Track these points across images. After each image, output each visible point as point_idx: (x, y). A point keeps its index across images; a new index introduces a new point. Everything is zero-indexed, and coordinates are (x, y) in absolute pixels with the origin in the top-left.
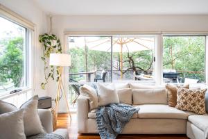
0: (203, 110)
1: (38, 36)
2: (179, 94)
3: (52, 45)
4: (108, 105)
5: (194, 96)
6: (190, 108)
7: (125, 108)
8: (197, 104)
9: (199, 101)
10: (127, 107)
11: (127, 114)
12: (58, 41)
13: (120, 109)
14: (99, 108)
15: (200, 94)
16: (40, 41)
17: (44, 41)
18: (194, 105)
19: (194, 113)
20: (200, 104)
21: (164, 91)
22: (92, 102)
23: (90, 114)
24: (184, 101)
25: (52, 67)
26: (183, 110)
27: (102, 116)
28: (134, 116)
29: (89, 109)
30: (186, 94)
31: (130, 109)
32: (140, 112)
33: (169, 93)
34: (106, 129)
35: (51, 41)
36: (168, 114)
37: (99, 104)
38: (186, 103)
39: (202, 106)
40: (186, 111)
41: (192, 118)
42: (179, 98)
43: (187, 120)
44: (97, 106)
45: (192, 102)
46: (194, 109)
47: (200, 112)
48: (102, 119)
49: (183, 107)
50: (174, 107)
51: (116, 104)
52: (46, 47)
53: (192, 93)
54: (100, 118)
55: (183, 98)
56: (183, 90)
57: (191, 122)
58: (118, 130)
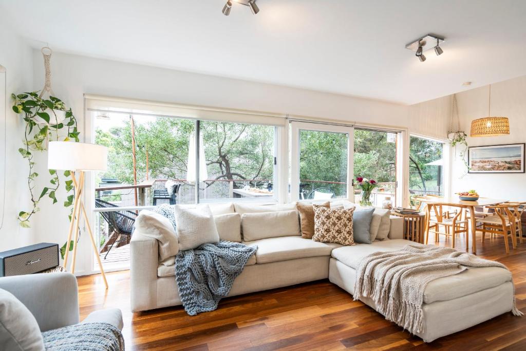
0: (350, 239)
1: (9, 96)
2: (318, 217)
3: (53, 121)
4: (199, 248)
5: (339, 218)
6: (334, 237)
7: (233, 249)
8: (343, 231)
9: (345, 225)
10: (237, 246)
11: (238, 260)
12: (69, 114)
13: (224, 252)
14: (182, 255)
15: (348, 216)
16: (16, 109)
17: (27, 110)
18: (339, 232)
19: (339, 244)
20: (347, 229)
21: (293, 213)
22: (166, 245)
23: (162, 270)
24: (325, 227)
25: (52, 172)
26: (324, 242)
27: (190, 270)
28: (250, 261)
29: (160, 260)
30: (328, 217)
31: (241, 249)
32: (260, 252)
33: (302, 216)
34: (198, 293)
35: (48, 111)
36: (304, 250)
37: (181, 247)
38: (328, 231)
39: (349, 233)
40: (327, 242)
41: (338, 252)
42: (317, 223)
43: (330, 256)
44: (176, 252)
45: (337, 228)
46: (339, 238)
47: (347, 243)
48: (189, 275)
49: (323, 236)
50: (311, 238)
51: (215, 244)
52: (32, 124)
53: (336, 215)
54: (185, 273)
55: (323, 223)
56: (324, 211)
57: (336, 259)
58: (221, 291)
